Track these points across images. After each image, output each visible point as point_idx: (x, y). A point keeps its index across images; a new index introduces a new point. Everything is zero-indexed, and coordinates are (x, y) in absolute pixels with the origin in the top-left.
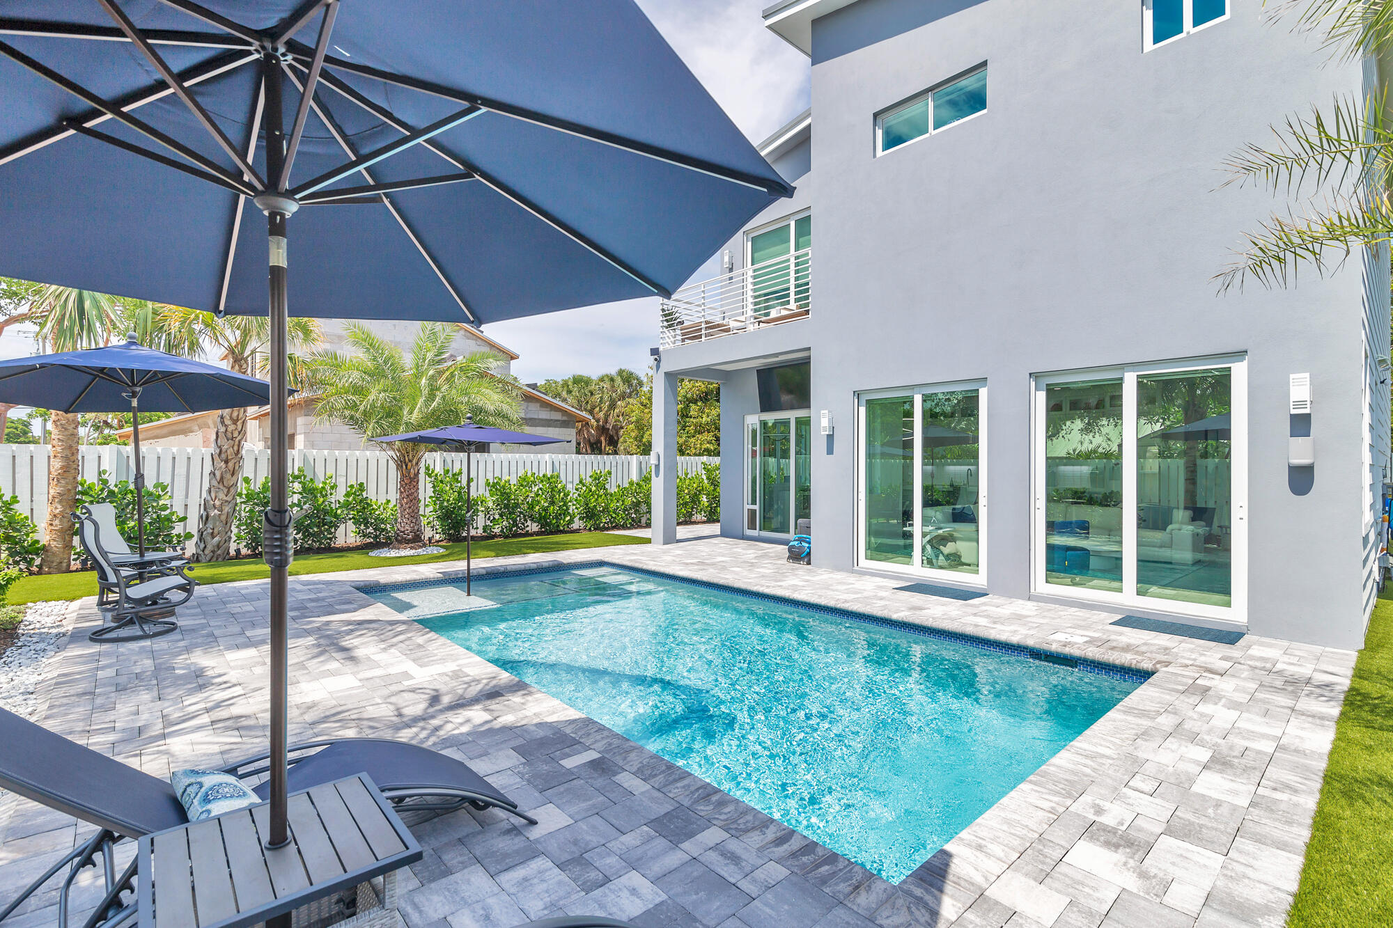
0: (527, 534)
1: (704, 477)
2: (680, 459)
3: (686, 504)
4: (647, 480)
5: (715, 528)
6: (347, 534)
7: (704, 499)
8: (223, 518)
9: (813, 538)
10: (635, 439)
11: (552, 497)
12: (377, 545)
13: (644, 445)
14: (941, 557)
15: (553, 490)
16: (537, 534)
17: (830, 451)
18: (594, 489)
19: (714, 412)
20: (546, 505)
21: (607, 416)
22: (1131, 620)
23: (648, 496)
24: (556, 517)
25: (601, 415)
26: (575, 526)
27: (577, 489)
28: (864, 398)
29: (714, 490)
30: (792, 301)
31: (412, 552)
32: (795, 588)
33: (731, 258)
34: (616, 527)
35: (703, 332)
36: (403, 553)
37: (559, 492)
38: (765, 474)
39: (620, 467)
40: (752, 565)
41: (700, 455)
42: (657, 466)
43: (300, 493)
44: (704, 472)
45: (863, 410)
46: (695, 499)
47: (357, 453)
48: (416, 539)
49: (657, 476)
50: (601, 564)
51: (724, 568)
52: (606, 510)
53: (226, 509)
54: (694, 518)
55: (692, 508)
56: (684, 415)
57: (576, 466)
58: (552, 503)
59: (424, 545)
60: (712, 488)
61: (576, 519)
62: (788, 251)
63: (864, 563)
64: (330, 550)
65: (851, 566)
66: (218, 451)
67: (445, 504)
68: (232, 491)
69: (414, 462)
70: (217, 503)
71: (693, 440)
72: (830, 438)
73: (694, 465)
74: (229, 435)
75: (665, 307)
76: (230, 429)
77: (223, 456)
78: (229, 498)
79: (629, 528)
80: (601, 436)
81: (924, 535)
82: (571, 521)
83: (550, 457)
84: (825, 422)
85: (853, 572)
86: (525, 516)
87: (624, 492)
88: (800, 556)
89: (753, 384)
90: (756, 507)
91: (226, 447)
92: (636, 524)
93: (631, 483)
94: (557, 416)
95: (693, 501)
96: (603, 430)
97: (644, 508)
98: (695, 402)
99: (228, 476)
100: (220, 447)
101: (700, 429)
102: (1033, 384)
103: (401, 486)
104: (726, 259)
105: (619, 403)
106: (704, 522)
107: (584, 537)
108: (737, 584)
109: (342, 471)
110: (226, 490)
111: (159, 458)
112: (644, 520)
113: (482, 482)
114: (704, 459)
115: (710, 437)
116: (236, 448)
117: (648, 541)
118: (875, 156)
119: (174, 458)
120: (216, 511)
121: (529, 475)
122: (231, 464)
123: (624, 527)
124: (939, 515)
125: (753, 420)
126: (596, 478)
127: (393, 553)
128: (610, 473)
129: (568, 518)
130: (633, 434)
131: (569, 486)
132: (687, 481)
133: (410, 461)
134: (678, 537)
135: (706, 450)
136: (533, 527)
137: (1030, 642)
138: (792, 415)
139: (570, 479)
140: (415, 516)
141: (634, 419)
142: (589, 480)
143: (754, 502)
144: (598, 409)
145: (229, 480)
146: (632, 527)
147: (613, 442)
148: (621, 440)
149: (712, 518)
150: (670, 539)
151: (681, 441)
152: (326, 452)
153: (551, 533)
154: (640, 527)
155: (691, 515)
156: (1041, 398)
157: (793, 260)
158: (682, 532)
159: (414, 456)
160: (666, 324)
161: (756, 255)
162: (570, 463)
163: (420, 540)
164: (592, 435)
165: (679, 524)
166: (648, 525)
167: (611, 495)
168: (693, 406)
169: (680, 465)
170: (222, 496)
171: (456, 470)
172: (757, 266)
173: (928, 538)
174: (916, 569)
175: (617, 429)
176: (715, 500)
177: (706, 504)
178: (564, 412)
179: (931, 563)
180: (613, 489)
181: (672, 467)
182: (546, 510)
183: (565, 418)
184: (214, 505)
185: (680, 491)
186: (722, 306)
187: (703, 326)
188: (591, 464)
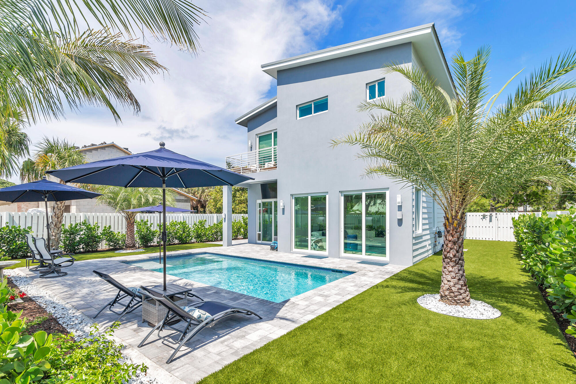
0: (174, 244)
1: (242, 222)
2: (233, 215)
3: (235, 232)
4: (221, 223)
5: (246, 241)
6: (103, 245)
7: (242, 230)
8: (56, 239)
9: (278, 242)
10: (214, 206)
11: (184, 230)
12: (115, 249)
13: (217, 208)
14: (317, 247)
15: (184, 227)
16: (178, 244)
17: (283, 214)
18: (200, 227)
19: (246, 195)
20: (182, 233)
21: (201, 196)
22: (363, 262)
23: (221, 229)
24: (185, 238)
25: (198, 195)
26: (192, 241)
27: (193, 227)
28: (294, 197)
29: (246, 227)
30: (273, 161)
31: (133, 251)
32: (271, 257)
33: (251, 143)
34: (209, 241)
35: (241, 171)
36: (128, 251)
37: (187, 228)
38: (264, 221)
39: (210, 218)
40: (258, 252)
41: (241, 213)
42: (225, 218)
43: (85, 230)
44: (242, 220)
45: (293, 200)
46: (239, 230)
47: (106, 214)
48: (133, 247)
49: (225, 221)
50: (205, 253)
51: (249, 253)
52: (205, 235)
53: (57, 236)
54: (238, 237)
55: (238, 233)
56: (234, 196)
57: (193, 218)
58: (184, 232)
59: (137, 249)
60: (245, 226)
61: (193, 238)
62: (271, 146)
63: (294, 250)
64: (97, 251)
65: (290, 251)
66: (54, 214)
67: (143, 233)
68: (60, 229)
69: (133, 218)
70: (54, 234)
71: (238, 206)
72: (283, 209)
73: (238, 217)
74: (59, 208)
75: (227, 161)
76: (59, 206)
77: (57, 216)
78: (58, 232)
79: (213, 241)
80: (198, 204)
81: (312, 240)
82: (191, 239)
83: (182, 215)
84: (282, 204)
85: (291, 253)
86: (173, 237)
87: (211, 228)
88: (274, 248)
89: (259, 189)
90: (261, 233)
91: (57, 213)
92: (216, 240)
93: (215, 224)
94: (183, 198)
95: (238, 231)
96: (199, 201)
97: (219, 234)
98: (238, 191)
99: (58, 224)
100: (55, 213)
101: (241, 202)
102: (340, 194)
103: (128, 227)
104: (250, 144)
105: (206, 190)
106: (242, 239)
107: (196, 244)
108: (252, 257)
109: (100, 221)
110: (57, 229)
111: (26, 217)
112: (219, 239)
113: (156, 225)
114: (242, 215)
115: (244, 205)
116: (61, 213)
117: (222, 245)
118: (297, 119)
119: (32, 217)
120: (53, 237)
121: (174, 222)
122: (59, 219)
123: (212, 241)
124: (318, 234)
125: (260, 201)
126: (201, 223)
127: (124, 252)
128: (206, 221)
129: (190, 238)
130: (212, 204)
131: (190, 226)
132: (236, 224)
133: (131, 217)
134: (233, 244)
135: (243, 211)
136: (176, 241)
137: (332, 268)
138: (272, 200)
139: (190, 223)
140: (133, 237)
141: (213, 197)
142: (198, 223)
143: (260, 231)
144: (197, 193)
145: (59, 225)
146: (215, 241)
147: (203, 206)
148: (207, 206)
149: (245, 237)
150: (229, 244)
151: (233, 207)
152: (93, 214)
153: (184, 244)
154: (218, 241)
155: (237, 236)
156: (342, 198)
157: (273, 149)
158: (234, 242)
159: (132, 216)
160: (228, 167)
161: (260, 146)
162: (190, 217)
163: (135, 247)
164: (194, 204)
165: (233, 239)
166: (221, 240)
167: (207, 229)
168: (238, 193)
169: (233, 217)
170: (56, 231)
171: (145, 220)
172: (260, 150)
173: (314, 241)
174: (309, 251)
175: (205, 201)
176: (246, 230)
177: (243, 232)
178: (186, 196)
179: (314, 249)
180: (207, 227)
181: (230, 219)
182: (181, 235)
183: (186, 199)
184: (53, 235)
185: (233, 227)
186: (248, 160)
187: (241, 169)
188: (198, 217)
